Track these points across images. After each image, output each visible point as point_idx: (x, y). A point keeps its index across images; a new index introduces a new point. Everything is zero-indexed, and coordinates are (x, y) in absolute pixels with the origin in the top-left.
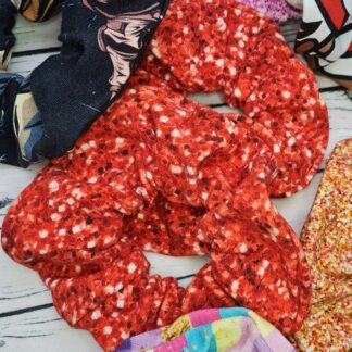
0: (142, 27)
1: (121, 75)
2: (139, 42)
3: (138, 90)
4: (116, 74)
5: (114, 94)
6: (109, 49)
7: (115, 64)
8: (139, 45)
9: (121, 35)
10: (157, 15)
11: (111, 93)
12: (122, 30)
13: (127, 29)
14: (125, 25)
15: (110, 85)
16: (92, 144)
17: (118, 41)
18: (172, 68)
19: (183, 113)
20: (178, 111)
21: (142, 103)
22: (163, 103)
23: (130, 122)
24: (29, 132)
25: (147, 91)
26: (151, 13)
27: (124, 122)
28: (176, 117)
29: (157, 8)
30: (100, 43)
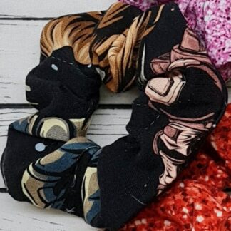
0: (193, 136)
1: (169, 176)
2: (188, 150)
3: (186, 186)
4: (166, 173)
5: (160, 192)
6: (161, 153)
7: (166, 165)
8: (188, 153)
9: (173, 142)
10: (209, 126)
11: (158, 191)
12: (175, 138)
13: (180, 137)
14: (179, 132)
15: (159, 183)
16: (144, 221)
17: (170, 148)
18: (227, 162)
19: (219, 214)
20: (216, 211)
21: (187, 197)
22: (204, 202)
23: (174, 214)
24: (92, 202)
25: (194, 188)
26: (204, 122)
27: (169, 212)
28: (212, 217)
29: (211, 117)
30: (155, 147)
